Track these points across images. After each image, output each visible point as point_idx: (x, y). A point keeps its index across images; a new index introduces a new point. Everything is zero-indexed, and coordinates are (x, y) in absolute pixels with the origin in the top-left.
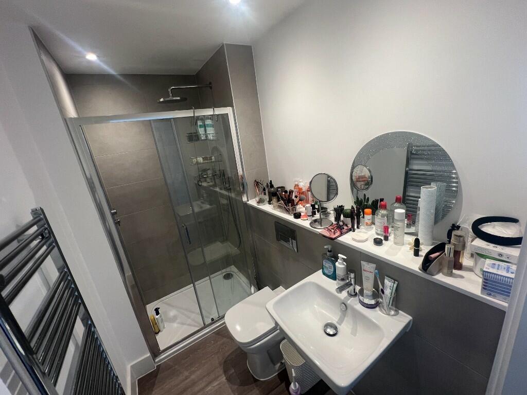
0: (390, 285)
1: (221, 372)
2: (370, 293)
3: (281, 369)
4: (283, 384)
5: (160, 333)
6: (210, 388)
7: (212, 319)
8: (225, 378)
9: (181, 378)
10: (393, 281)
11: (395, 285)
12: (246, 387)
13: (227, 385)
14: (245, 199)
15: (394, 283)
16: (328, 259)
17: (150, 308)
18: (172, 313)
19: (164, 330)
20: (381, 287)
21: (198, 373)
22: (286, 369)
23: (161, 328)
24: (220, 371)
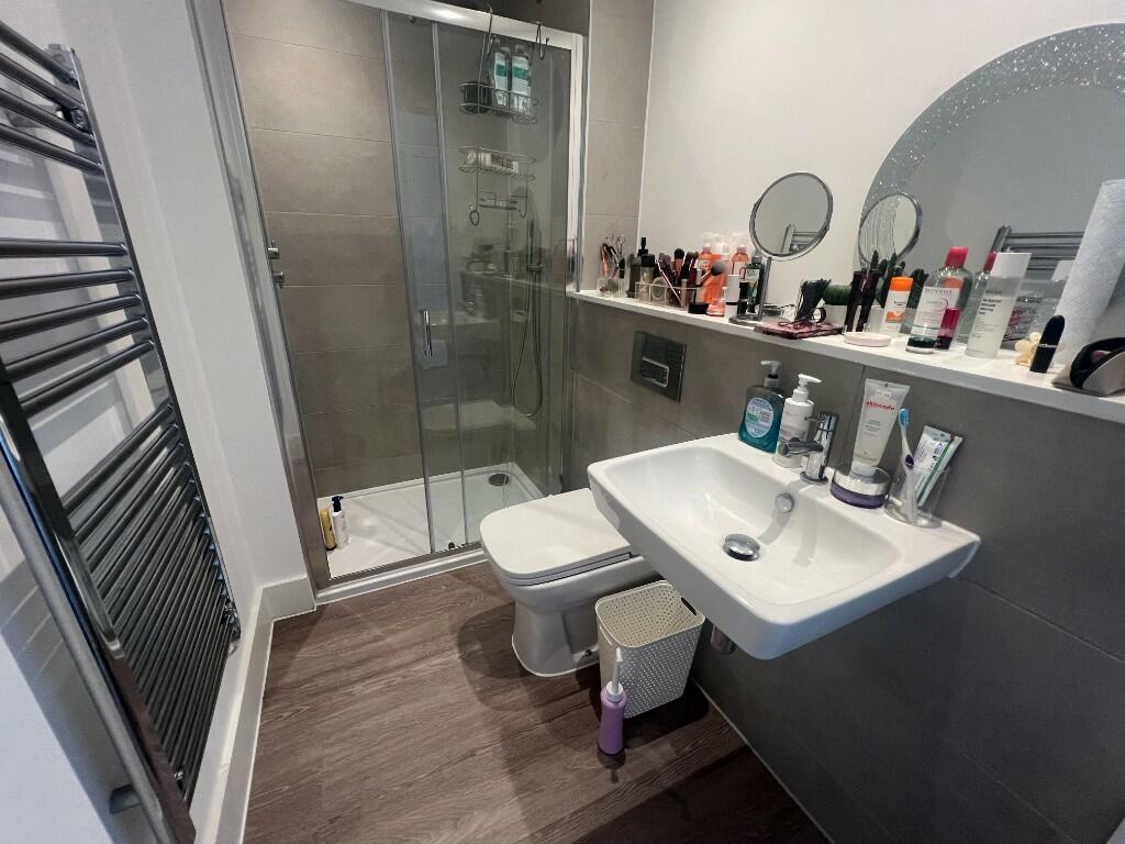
0: (934, 447)
1: (453, 643)
2: (870, 469)
3: (587, 663)
4: (586, 693)
5: (336, 550)
6: (423, 666)
7: (451, 545)
8: (458, 655)
9: (365, 636)
10: (948, 436)
11: (953, 447)
12: (502, 682)
13: (460, 668)
14: (570, 289)
15: (952, 440)
16: (765, 397)
17: (324, 504)
18: (368, 522)
19: (346, 548)
20: (906, 451)
21: (402, 636)
22: (598, 665)
23: (340, 541)
24: (450, 641)
